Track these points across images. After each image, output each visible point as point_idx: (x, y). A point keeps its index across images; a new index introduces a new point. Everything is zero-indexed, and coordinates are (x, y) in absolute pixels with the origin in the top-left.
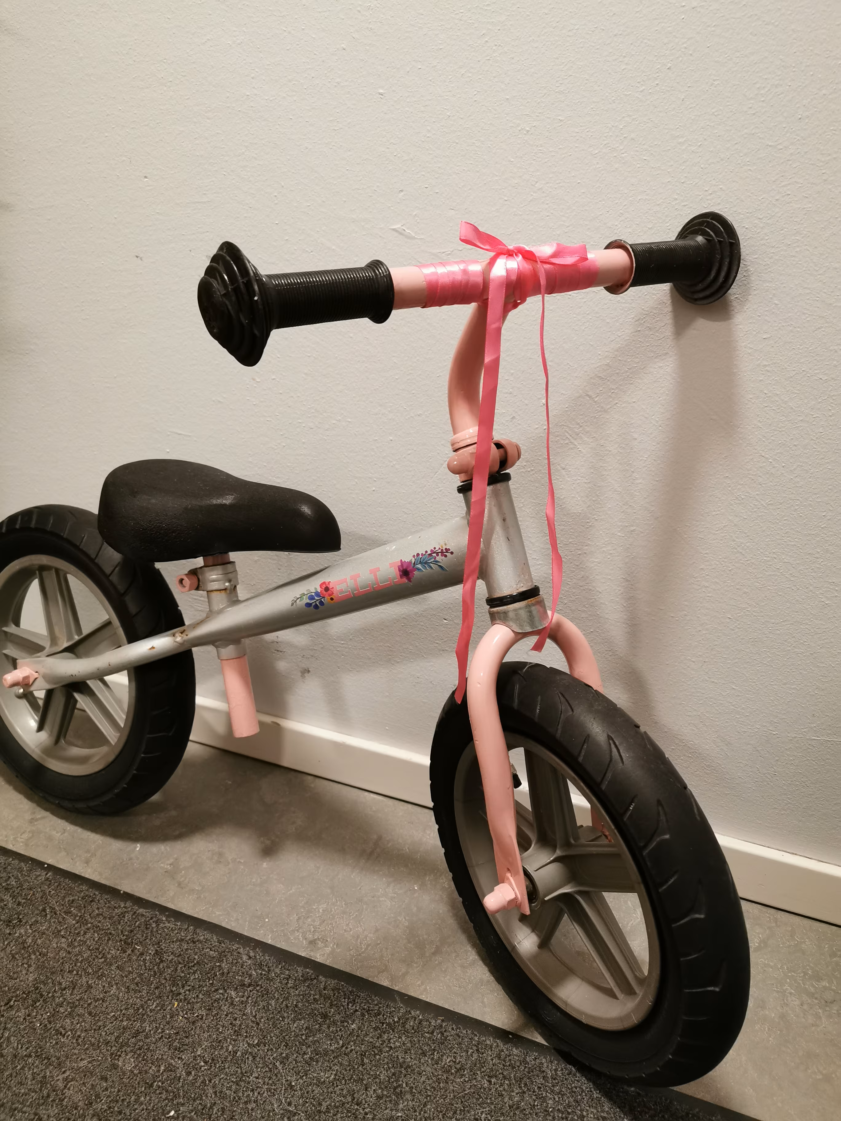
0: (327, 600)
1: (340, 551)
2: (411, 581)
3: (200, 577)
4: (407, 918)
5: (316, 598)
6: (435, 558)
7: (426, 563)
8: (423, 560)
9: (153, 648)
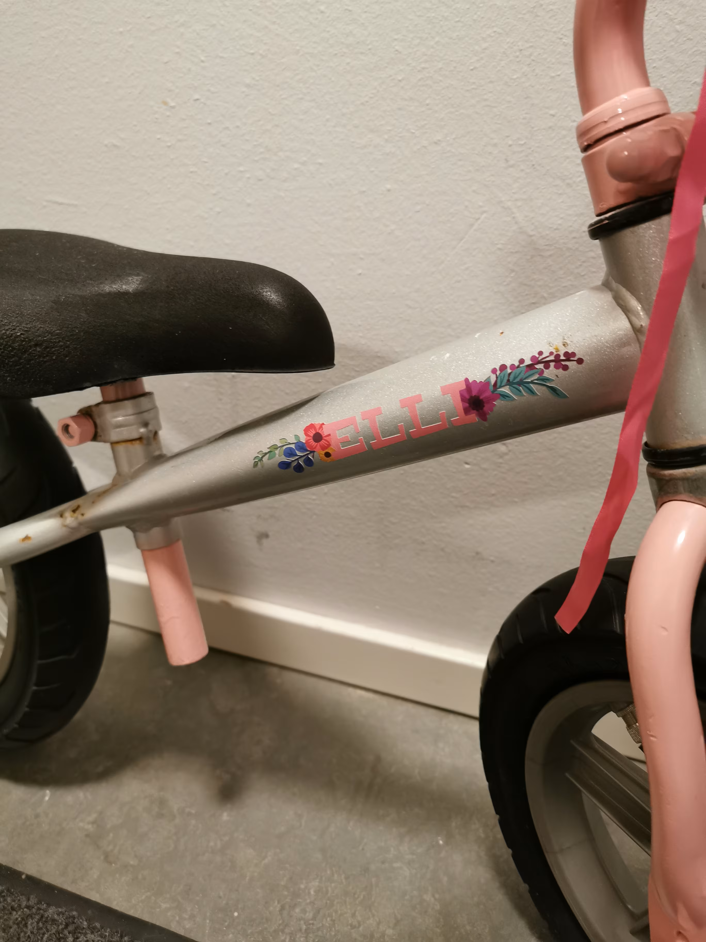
0: (320, 454)
1: (335, 367)
2: (485, 419)
3: (98, 421)
4: (437, 896)
5: (298, 453)
6: (542, 372)
7: (521, 383)
8: (515, 378)
9: (27, 538)
